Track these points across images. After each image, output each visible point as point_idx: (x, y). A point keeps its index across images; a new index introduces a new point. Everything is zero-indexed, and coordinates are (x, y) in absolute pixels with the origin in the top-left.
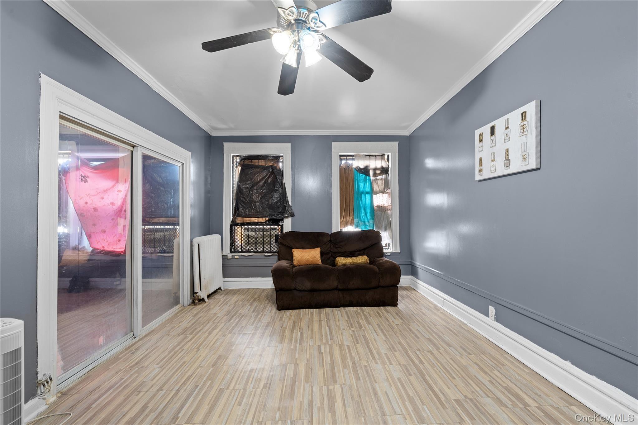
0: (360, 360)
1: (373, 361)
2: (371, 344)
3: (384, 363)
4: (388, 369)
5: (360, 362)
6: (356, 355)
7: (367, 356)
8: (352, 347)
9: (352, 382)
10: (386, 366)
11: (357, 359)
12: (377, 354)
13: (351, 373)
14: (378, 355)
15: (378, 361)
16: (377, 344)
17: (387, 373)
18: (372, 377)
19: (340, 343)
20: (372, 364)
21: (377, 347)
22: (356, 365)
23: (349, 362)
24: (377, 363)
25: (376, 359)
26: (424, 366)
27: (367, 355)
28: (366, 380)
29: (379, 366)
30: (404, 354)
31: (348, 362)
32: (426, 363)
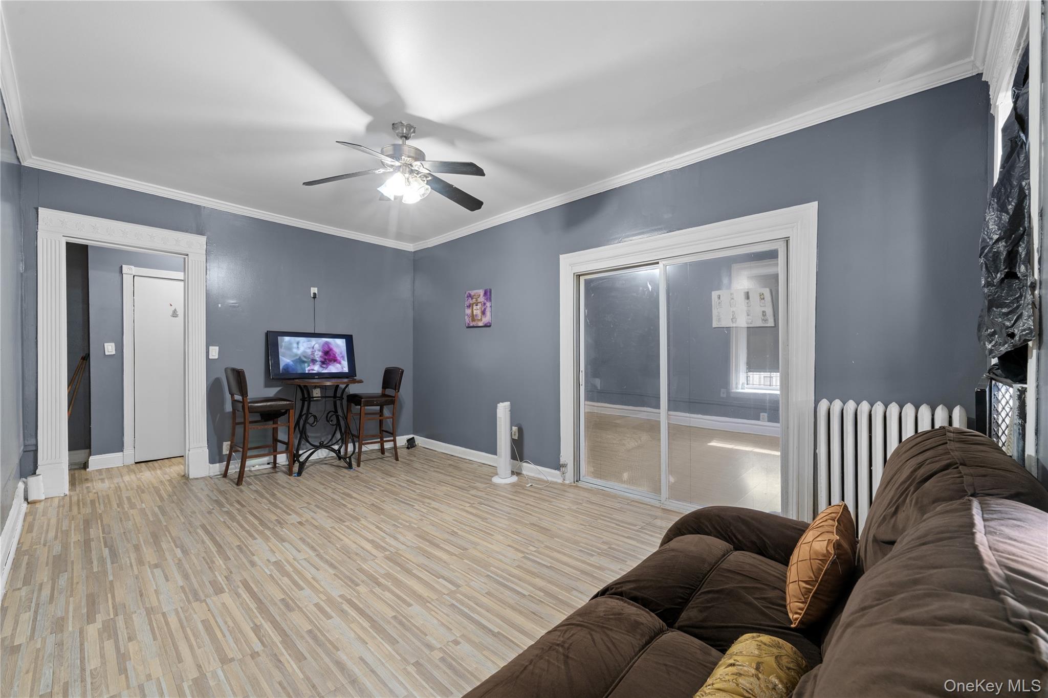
0: (371, 591)
1: (349, 597)
2: (367, 627)
3: (330, 601)
4: (322, 596)
5: (369, 587)
6: (382, 595)
7: (362, 600)
8: (401, 606)
9: (366, 564)
10: (324, 598)
11: (377, 590)
12: (347, 611)
13: (374, 572)
14: (344, 609)
15: (340, 600)
16: (355, 632)
17: (322, 590)
18: (342, 577)
19: (428, 604)
20: (348, 593)
21: (352, 626)
22: (374, 582)
23: (386, 582)
24: (341, 596)
25: (344, 602)
26: (253, 622)
27: (364, 602)
28: (349, 572)
29: (335, 594)
30: (291, 631)
31: (388, 582)
32: (247, 628)
